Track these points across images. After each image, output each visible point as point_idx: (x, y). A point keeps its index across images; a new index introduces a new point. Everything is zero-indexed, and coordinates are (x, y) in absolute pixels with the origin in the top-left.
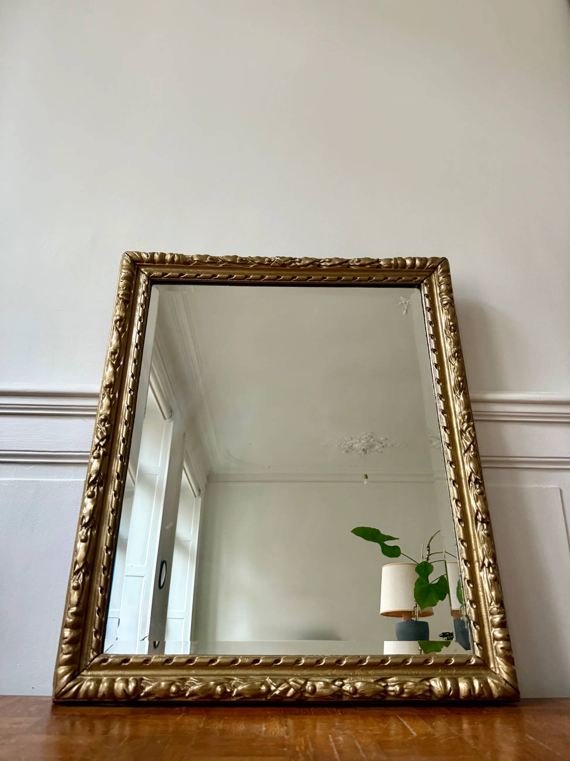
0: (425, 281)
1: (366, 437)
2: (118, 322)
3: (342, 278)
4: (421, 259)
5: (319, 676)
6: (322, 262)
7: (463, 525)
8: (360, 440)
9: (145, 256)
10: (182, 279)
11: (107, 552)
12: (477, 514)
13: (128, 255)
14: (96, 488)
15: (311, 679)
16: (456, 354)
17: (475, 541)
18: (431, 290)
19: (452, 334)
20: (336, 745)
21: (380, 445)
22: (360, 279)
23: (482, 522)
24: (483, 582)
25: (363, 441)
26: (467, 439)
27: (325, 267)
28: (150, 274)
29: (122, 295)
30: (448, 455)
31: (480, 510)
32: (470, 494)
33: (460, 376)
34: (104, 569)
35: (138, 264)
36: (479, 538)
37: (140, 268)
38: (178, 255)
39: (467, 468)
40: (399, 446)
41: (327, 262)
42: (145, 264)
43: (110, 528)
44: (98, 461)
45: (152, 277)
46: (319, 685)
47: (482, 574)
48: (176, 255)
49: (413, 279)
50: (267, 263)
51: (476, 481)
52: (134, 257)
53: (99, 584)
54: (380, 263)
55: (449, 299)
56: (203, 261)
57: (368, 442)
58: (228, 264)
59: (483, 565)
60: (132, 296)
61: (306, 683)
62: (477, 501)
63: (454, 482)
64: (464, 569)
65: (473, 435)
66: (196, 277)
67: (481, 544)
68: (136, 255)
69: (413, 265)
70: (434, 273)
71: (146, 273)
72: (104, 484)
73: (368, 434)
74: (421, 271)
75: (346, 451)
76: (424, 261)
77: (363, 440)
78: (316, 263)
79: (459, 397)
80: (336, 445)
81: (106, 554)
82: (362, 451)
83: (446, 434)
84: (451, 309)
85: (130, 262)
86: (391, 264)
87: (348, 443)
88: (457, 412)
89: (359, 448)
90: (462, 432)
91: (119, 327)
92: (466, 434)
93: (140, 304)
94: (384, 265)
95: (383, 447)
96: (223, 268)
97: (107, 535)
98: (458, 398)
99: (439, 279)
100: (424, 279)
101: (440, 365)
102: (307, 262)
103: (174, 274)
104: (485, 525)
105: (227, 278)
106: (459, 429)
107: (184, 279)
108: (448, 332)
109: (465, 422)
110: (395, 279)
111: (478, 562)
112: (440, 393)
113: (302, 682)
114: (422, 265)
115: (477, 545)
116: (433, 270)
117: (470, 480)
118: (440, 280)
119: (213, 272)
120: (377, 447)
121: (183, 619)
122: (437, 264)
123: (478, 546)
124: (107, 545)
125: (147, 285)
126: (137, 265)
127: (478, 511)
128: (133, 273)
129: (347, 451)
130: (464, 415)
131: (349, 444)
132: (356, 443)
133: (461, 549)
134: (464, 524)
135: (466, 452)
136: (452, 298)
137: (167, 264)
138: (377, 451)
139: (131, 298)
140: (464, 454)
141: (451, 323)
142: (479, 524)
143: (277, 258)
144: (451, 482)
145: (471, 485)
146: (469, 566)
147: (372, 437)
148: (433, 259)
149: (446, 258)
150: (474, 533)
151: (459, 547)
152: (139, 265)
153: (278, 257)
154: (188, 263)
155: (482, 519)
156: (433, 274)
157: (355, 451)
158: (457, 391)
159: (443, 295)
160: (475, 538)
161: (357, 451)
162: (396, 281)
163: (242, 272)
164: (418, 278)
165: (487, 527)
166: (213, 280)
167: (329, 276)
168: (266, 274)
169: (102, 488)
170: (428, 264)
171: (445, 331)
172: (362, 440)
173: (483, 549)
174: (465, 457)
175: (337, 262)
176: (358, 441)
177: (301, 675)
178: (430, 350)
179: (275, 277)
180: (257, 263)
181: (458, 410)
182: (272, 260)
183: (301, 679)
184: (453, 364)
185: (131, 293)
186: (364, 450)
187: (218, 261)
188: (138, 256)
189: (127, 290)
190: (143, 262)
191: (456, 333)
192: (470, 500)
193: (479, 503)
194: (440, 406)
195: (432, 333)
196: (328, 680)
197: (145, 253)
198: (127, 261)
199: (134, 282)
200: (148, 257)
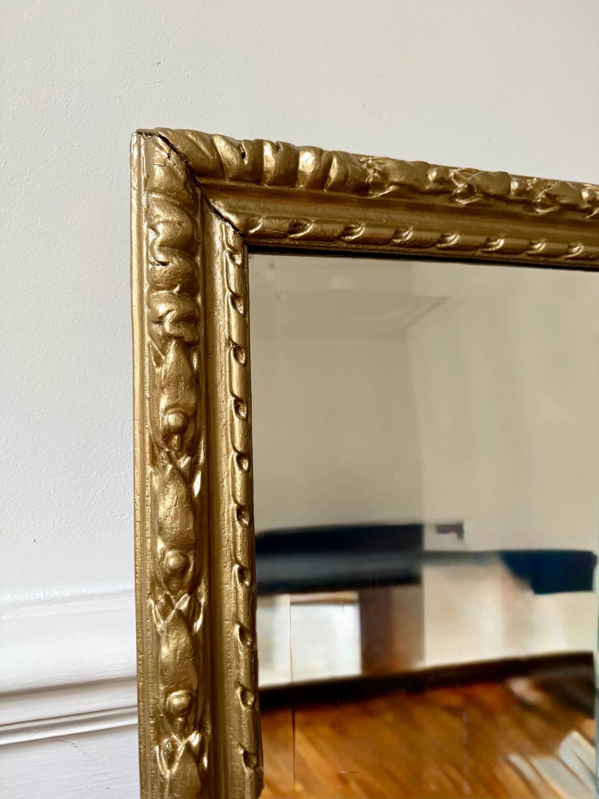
2: (176, 437)
9: (227, 153)
10: (345, 245)
13: (172, 147)
28: (249, 224)
29: (176, 322)
35: (203, 181)
37: (208, 195)
38: (342, 157)
42: (227, 182)
45: (252, 234)
48: (333, 158)
56: (416, 185)
58: (485, 201)
66: (389, 240)
68: (200, 149)
71: (233, 218)
91: (180, 453)
96: (469, 212)
103: (325, 227)
107: (354, 246)
119: (440, 223)
125: (242, 264)
126: (200, 185)
128: (192, 220)
137: (303, 189)
139: (201, 329)
152: (206, 186)
154: (369, 189)
166: (438, 251)
188: (207, 152)
189: (183, 298)
190: (223, 177)
197: (229, 141)
198: (170, 172)
199: (198, 258)
200: (243, 155)
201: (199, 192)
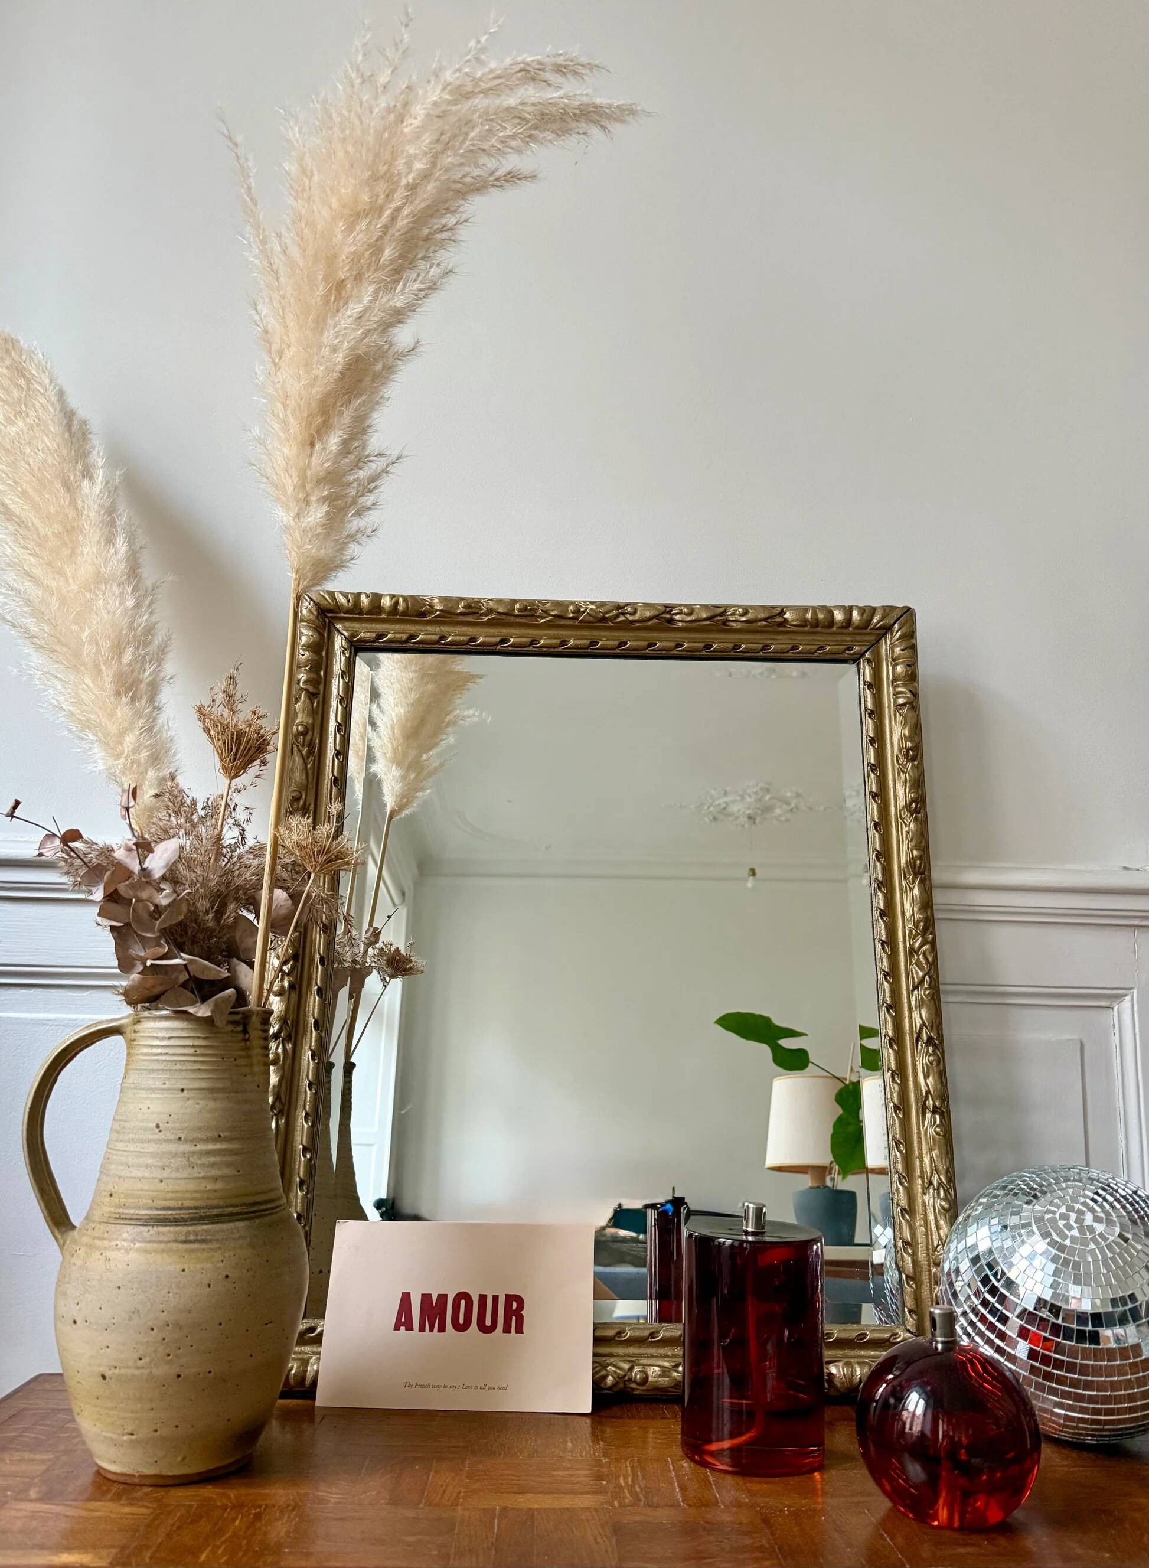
0: (867, 655)
1: (755, 790)
2: (302, 737)
3: (712, 646)
4: (862, 610)
5: (652, 1356)
6: (676, 614)
7: (901, 1116)
8: (742, 797)
9: (342, 600)
10: (412, 645)
11: (304, 1156)
12: (927, 1098)
13: (313, 601)
14: (281, 1046)
15: (641, 1362)
16: (914, 805)
17: (920, 1143)
18: (877, 673)
19: (910, 765)
20: (677, 1476)
21: (785, 806)
22: (745, 648)
23: (934, 1112)
24: (928, 1211)
25: (748, 800)
26: (919, 964)
27: (680, 624)
28: (353, 636)
29: (305, 682)
30: (885, 993)
31: (932, 1092)
32: (918, 1063)
33: (917, 847)
34: (302, 1183)
35: (330, 615)
36: (926, 1139)
37: (334, 623)
38: (405, 598)
39: (916, 1015)
40: (825, 809)
41: (685, 614)
42: (343, 615)
43: (307, 1114)
44: (281, 1001)
45: (356, 641)
46: (653, 1371)
47: (926, 1198)
48: (400, 599)
49: (845, 650)
50: (571, 615)
51: (930, 1040)
52: (323, 602)
53: (293, 1208)
54: (785, 616)
55: (909, 695)
56: (452, 610)
57: (760, 800)
58: (499, 616)
59: (931, 1183)
60: (323, 681)
61: (631, 1369)
62: (928, 1077)
63: (891, 1039)
64: (898, 1189)
65: (930, 959)
66: (438, 642)
67: (931, 1149)
68: (325, 599)
69: (848, 621)
70: (886, 639)
71: (346, 633)
72: (293, 1039)
73: (760, 785)
74: (861, 634)
75: (711, 818)
76: (868, 612)
77: (750, 796)
78: (664, 616)
79: (912, 886)
80: (692, 806)
81: (303, 1159)
82: (746, 819)
83: (884, 955)
84: (910, 715)
85: (316, 613)
86: (806, 620)
87: (717, 802)
88: (908, 914)
89: (741, 812)
90: (912, 952)
91: (303, 745)
92: (918, 956)
93: (337, 697)
94: (793, 621)
95: (791, 810)
96: (489, 624)
97: (303, 1126)
98: (910, 888)
99: (893, 652)
100: (866, 651)
101: (882, 825)
102: (648, 614)
103: (398, 636)
104: (938, 1117)
105: (496, 644)
106: (908, 945)
107: (418, 646)
108: (902, 760)
109: (919, 934)
110: (813, 651)
111: (922, 1177)
112: (880, 878)
113: (626, 1366)
114: (864, 621)
115: (921, 1150)
116: (883, 631)
117: (919, 1037)
118: (895, 655)
119: (472, 631)
120: (778, 811)
121: (372, 1145)
122: (892, 622)
123: (924, 1152)
124: (304, 1143)
125: (349, 657)
126: (328, 617)
127: (928, 1092)
128: (321, 635)
129: (715, 819)
130: (919, 921)
131: (719, 805)
132: (734, 802)
133: (896, 1155)
134: (904, 1115)
135: (915, 988)
136: (915, 694)
137: (384, 616)
138: (777, 818)
139: (321, 687)
140: (913, 991)
141: (909, 744)
142: (928, 1115)
143: (591, 606)
144: (887, 1039)
145: (919, 1047)
146: (906, 1184)
147: (768, 790)
148: (885, 611)
149: (909, 609)
150: (919, 1129)
151: (891, 1151)
152: (332, 617)
153: (592, 603)
154: (423, 614)
155: (935, 1106)
156: (883, 639)
157: (731, 818)
158: (910, 875)
159: (898, 686)
160: (919, 1137)
161: (737, 818)
162: (813, 653)
163: (524, 631)
164: (856, 648)
165: (941, 1121)
166: (472, 647)
167: (689, 642)
168: (570, 637)
169: (290, 1045)
170: (875, 621)
171: (897, 757)
172: (747, 797)
173: (932, 1158)
174: (914, 997)
175: (704, 616)
176: (739, 798)
177: (625, 1355)
178: (867, 793)
179: (587, 642)
180: (554, 616)
181: (908, 912)
182: (582, 610)
183: (624, 1361)
184: (906, 824)
185: (320, 675)
186: (750, 817)
187: (481, 609)
188: (330, 600)
189: (313, 672)
190: (340, 613)
191: (916, 763)
192: (916, 1072)
193: (930, 1081)
194: (878, 903)
195: (872, 761)
196: (667, 1364)
197: (342, 594)
198: (310, 611)
199: (324, 654)
200: (349, 601)
201: (327, 620)
